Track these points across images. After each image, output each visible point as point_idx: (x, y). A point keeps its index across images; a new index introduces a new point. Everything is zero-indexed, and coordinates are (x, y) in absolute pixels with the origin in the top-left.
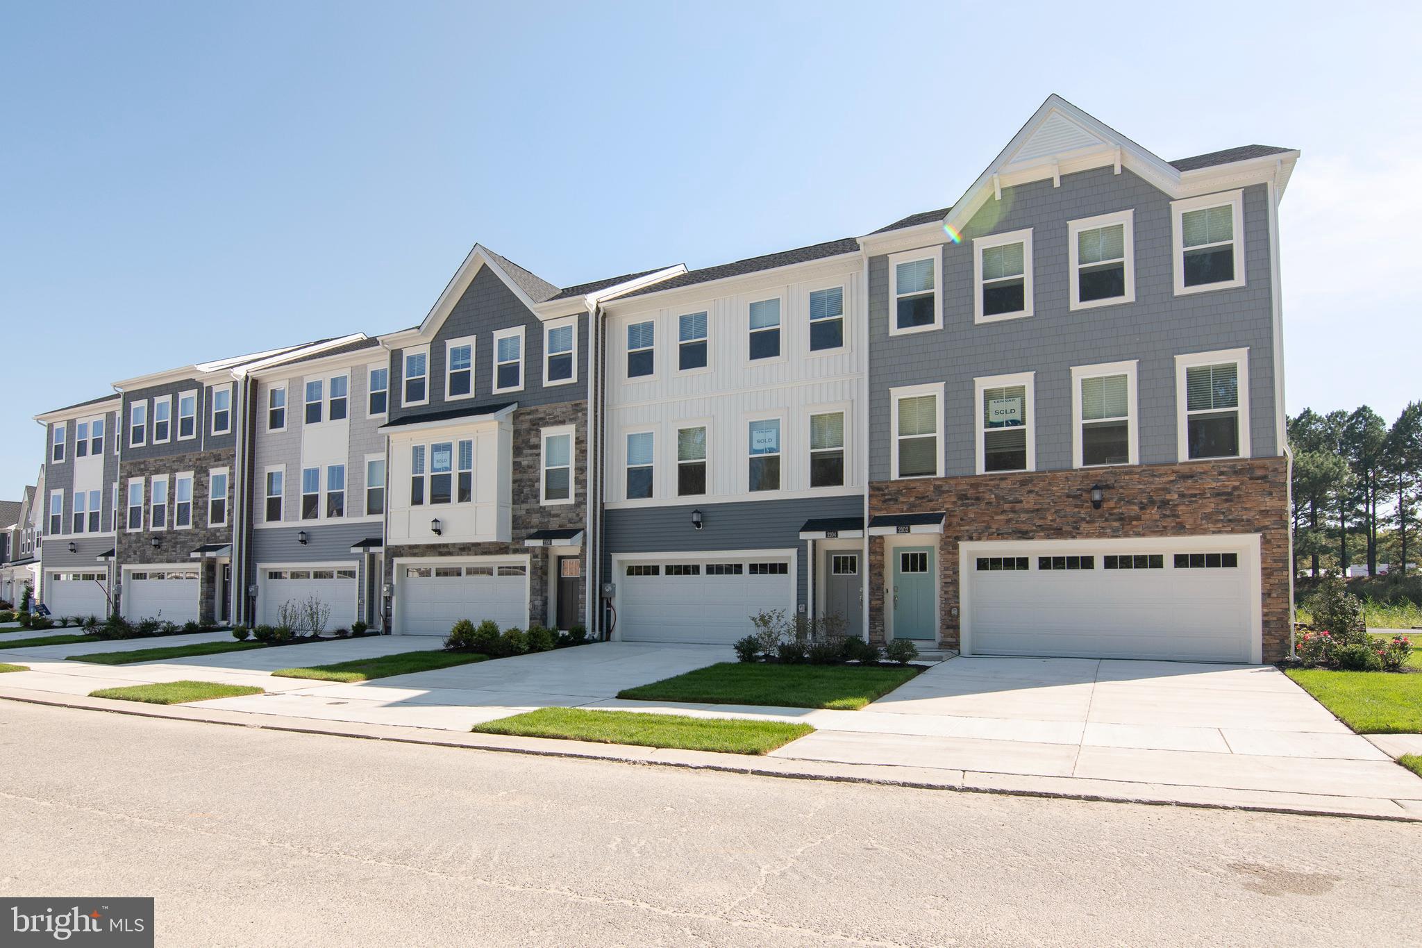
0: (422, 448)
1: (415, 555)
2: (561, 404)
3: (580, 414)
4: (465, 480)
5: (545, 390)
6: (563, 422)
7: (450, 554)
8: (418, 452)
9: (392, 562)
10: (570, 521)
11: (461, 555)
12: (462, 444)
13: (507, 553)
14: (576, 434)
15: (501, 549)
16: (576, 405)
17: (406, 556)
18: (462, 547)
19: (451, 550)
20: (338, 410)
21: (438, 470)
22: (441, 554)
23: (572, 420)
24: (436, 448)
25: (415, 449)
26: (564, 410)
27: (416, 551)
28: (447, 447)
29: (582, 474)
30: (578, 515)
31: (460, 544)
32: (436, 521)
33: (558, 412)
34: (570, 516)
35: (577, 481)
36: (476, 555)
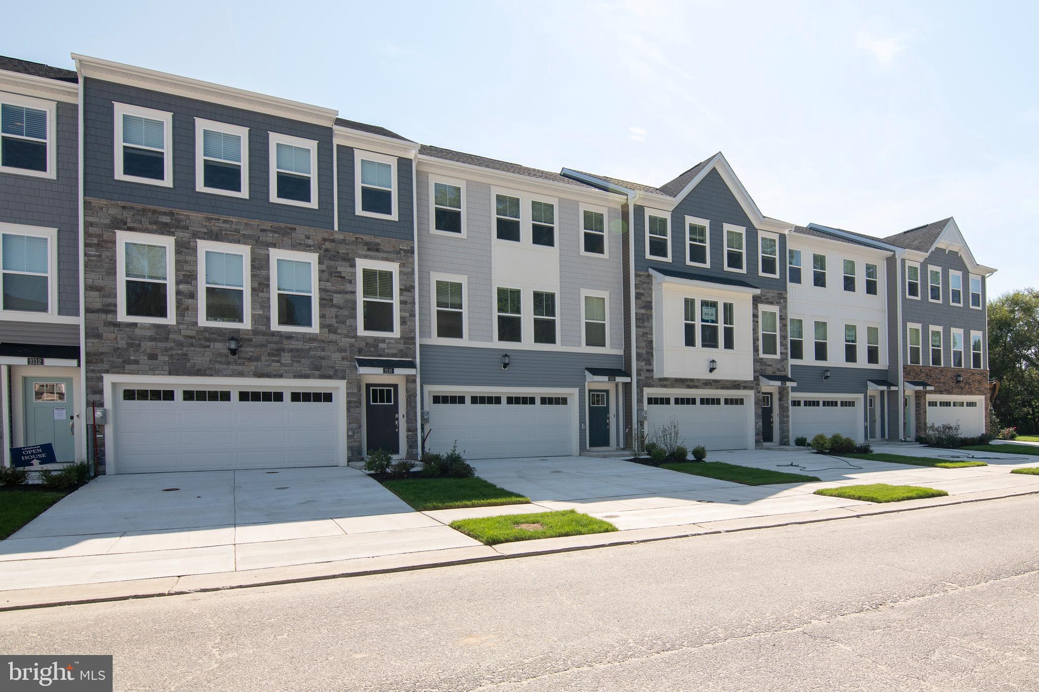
0: (693, 301)
1: (665, 386)
2: (771, 291)
3: (782, 300)
4: (729, 333)
5: (760, 278)
6: (772, 303)
7: (696, 387)
8: (689, 304)
9: (642, 391)
10: (778, 370)
11: (705, 388)
12: (725, 305)
13: (739, 389)
14: (780, 313)
15: (735, 385)
16: (781, 294)
17: (657, 387)
18: (705, 382)
19: (697, 384)
20: (543, 236)
21: (707, 321)
22: (689, 387)
23: (778, 303)
24: (704, 304)
25: (686, 300)
26: (773, 295)
27: (665, 383)
28: (714, 305)
29: (785, 340)
30: (783, 366)
31: (704, 380)
32: (713, 361)
33: (769, 296)
34: (778, 367)
35: (782, 344)
36: (717, 388)
